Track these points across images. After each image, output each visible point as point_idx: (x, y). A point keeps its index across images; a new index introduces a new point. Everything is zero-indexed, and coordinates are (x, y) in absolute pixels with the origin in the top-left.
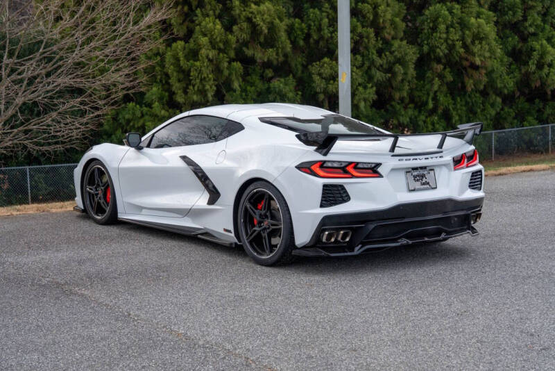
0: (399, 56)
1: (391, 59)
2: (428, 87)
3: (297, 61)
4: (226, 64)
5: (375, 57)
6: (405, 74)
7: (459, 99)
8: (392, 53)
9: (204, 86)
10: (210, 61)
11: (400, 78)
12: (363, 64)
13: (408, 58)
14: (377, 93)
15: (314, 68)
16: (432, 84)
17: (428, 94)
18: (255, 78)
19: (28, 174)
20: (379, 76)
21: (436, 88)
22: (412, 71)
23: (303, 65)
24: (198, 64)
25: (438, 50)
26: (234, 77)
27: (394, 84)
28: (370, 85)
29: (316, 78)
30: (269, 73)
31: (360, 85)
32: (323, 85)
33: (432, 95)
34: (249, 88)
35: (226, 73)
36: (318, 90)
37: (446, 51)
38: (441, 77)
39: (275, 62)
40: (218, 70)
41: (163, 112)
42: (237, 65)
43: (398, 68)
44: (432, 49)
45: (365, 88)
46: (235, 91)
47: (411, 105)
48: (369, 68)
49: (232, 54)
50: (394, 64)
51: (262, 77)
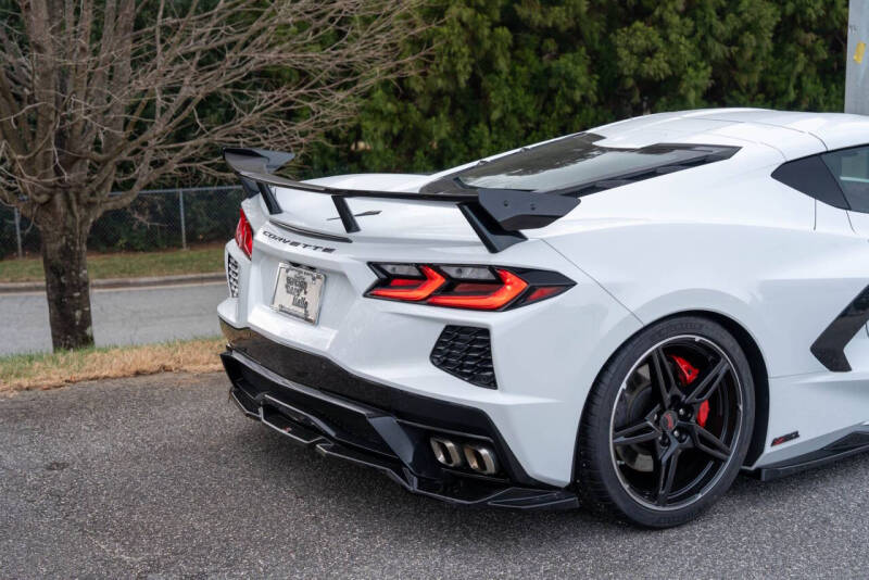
0: (749, 19)
1: (738, 24)
2: (787, 68)
3: (594, 28)
4: (486, 32)
5: (715, 21)
6: (758, 47)
7: (833, 86)
8: (739, 14)
9: (454, 66)
10: (463, 25)
11: (749, 54)
12: (695, 32)
13: (762, 23)
14: (713, 77)
15: (620, 38)
16: (795, 64)
17: (788, 79)
18: (530, 55)
19: (181, 199)
20: (718, 50)
21: (800, 68)
22: (768, 44)
23: (601, 33)
24: (445, 30)
25: (810, 11)
26: (498, 52)
27: (740, 63)
28: (703, 64)
29: (624, 53)
30: (551, 44)
31: (689, 64)
32: (633, 65)
33: (793, 80)
34: (518, 68)
35: (487, 44)
36: (626, 72)
37: (822, 12)
38: (809, 52)
39: (563, 28)
40: (474, 41)
41: (390, 106)
42: (504, 32)
43: (749, 39)
44: (800, 10)
45: (696, 68)
46: (498, 73)
47: (761, 96)
48: (704, 38)
49: (497, 16)
50: (741, 32)
51: (540, 53)
